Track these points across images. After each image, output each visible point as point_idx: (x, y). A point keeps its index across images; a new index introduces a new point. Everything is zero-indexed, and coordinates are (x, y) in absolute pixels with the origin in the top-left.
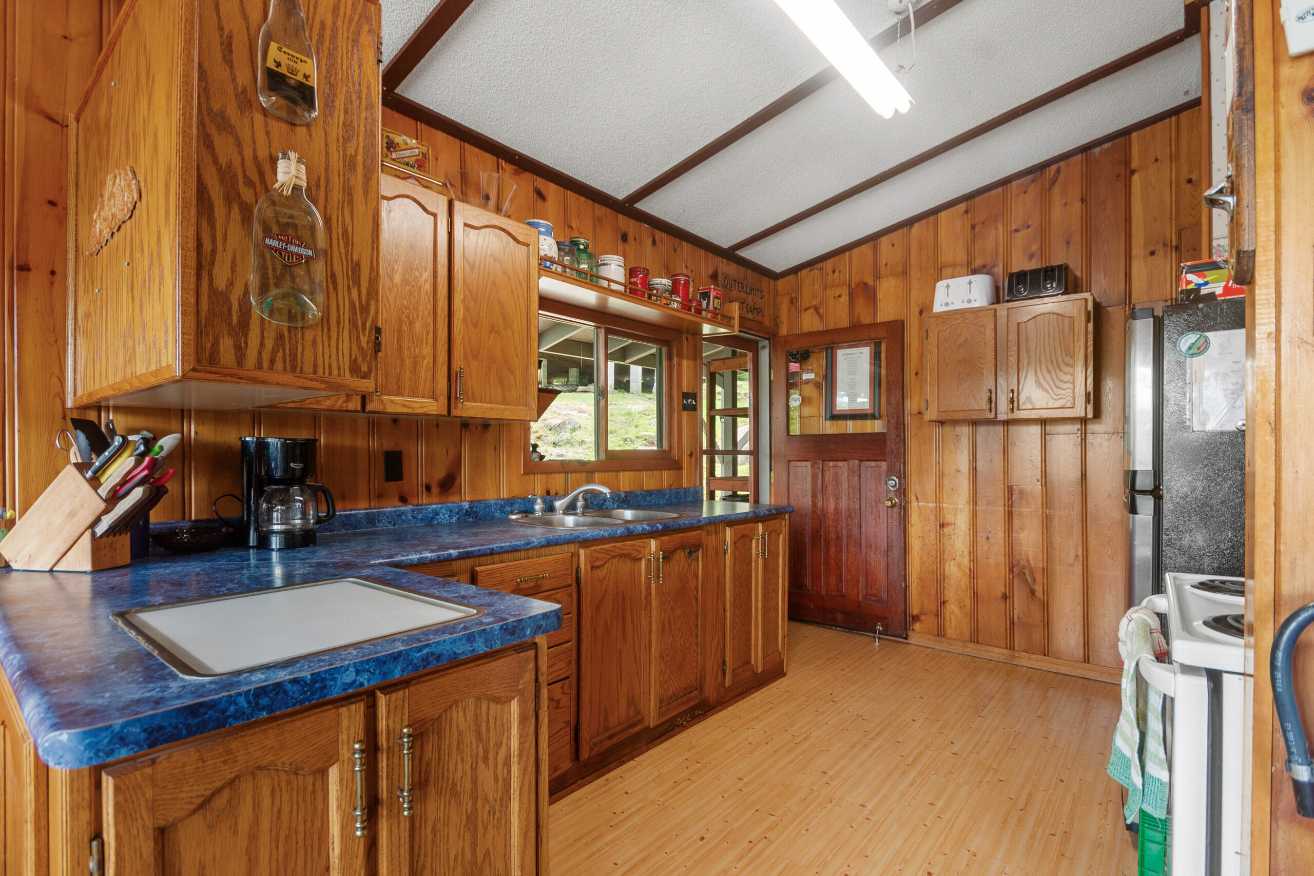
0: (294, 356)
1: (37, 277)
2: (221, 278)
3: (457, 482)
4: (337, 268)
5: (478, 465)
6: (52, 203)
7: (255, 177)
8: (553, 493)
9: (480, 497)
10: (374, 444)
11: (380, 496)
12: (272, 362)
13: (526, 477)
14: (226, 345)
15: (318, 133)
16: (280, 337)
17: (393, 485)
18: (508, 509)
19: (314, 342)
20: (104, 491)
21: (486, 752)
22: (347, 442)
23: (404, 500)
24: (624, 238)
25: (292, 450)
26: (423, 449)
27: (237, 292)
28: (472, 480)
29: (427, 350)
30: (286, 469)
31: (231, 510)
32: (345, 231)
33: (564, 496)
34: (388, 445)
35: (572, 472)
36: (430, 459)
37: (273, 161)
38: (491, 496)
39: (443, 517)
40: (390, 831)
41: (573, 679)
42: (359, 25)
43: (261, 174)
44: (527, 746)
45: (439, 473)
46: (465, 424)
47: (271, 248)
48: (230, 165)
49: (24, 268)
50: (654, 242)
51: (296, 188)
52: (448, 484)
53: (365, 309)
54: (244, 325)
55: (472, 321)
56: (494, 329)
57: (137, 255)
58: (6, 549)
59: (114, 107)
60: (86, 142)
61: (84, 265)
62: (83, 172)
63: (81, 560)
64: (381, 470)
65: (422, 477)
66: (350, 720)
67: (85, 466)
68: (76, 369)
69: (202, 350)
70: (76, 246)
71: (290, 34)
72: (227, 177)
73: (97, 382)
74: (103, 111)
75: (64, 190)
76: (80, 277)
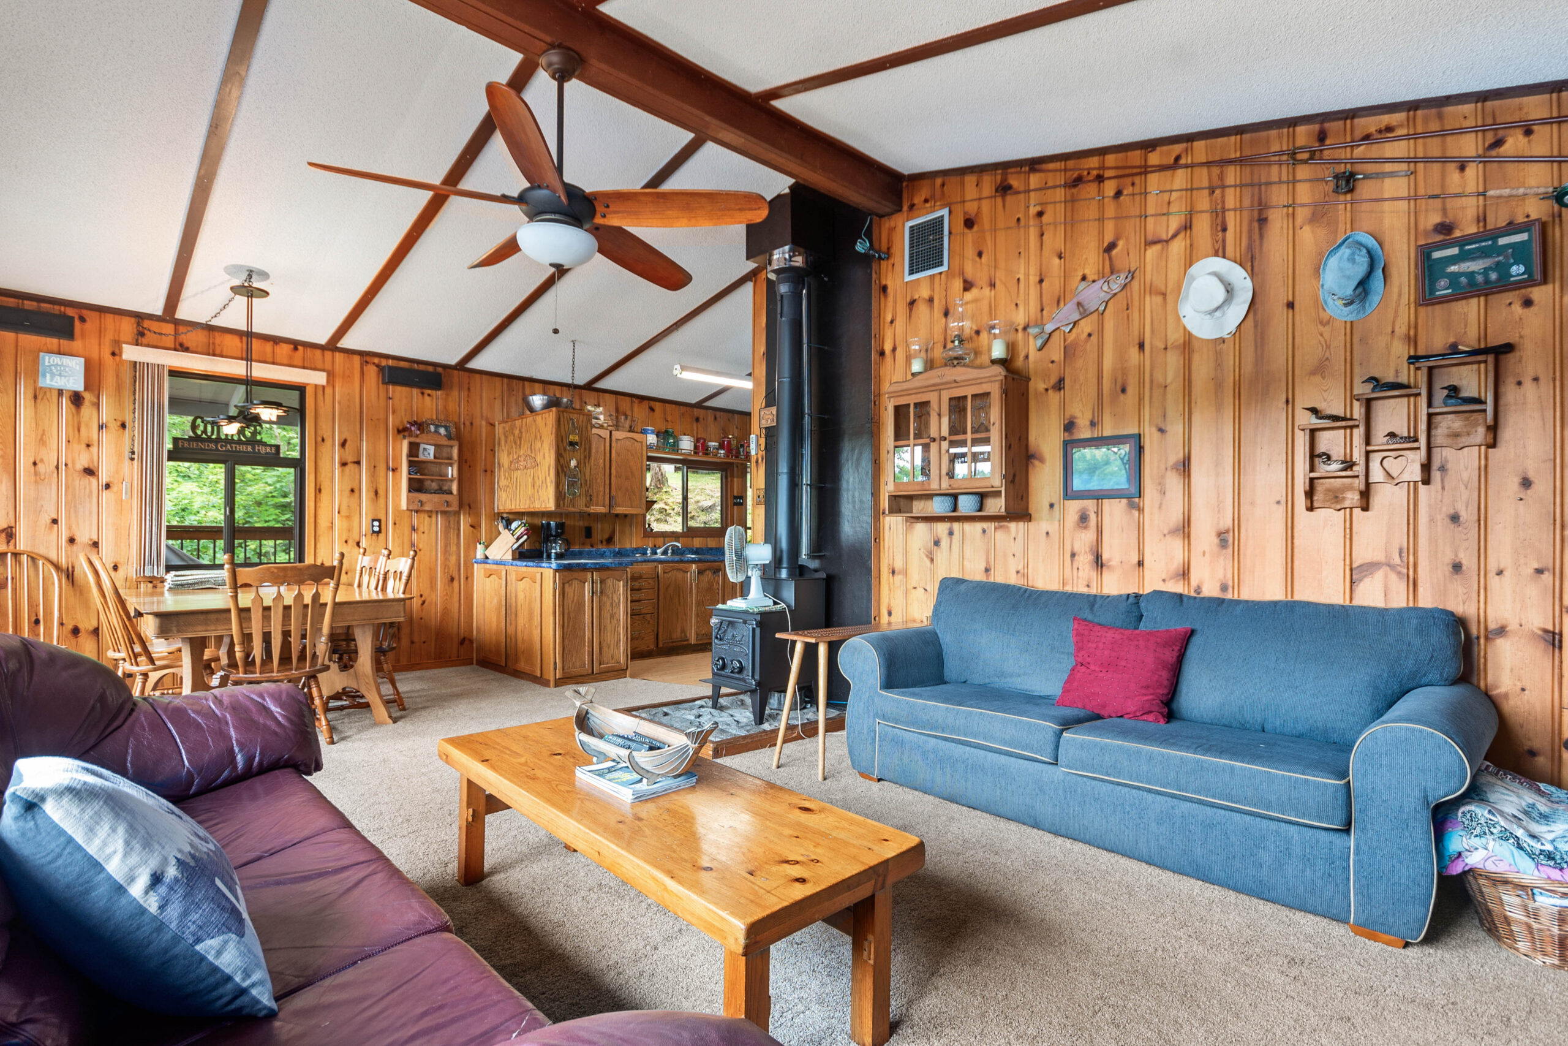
0: (574, 504)
1: (489, 473)
2: (561, 488)
3: (614, 539)
4: (582, 482)
5: (622, 532)
6: (492, 450)
7: (566, 465)
8: (656, 546)
9: (623, 546)
10: (581, 523)
11: (584, 544)
12: (569, 506)
13: (644, 539)
14: (562, 503)
15: (579, 452)
16: (571, 500)
17: (588, 540)
18: (635, 552)
19: (578, 501)
20: (516, 537)
21: (615, 591)
22: (572, 523)
23: (592, 546)
24: (697, 420)
25: (558, 526)
26: (599, 526)
27: (564, 491)
28: (620, 540)
29: (602, 489)
30: (556, 531)
31: (537, 546)
32: (584, 473)
33: (662, 548)
34: (586, 524)
35: (668, 537)
36: (602, 530)
37: (570, 461)
38: (628, 546)
39: (608, 554)
40: (596, 599)
41: (656, 614)
43: (568, 464)
45: (606, 536)
46: (617, 515)
47: (570, 480)
48: (562, 464)
49: (486, 471)
50: (715, 418)
51: (575, 466)
52: (610, 540)
53: (588, 491)
54: (565, 498)
55: (619, 476)
56: (627, 478)
57: (536, 479)
58: (488, 553)
59: (524, 434)
60: (505, 434)
61: (505, 471)
62: (503, 442)
63: (509, 556)
64: (583, 533)
65: (600, 538)
66: (589, 575)
67: (510, 530)
68: (498, 500)
69: (557, 505)
70: (499, 464)
71: (574, 433)
72: (562, 467)
73: (513, 507)
74: (517, 432)
75: (494, 446)
76: (502, 473)
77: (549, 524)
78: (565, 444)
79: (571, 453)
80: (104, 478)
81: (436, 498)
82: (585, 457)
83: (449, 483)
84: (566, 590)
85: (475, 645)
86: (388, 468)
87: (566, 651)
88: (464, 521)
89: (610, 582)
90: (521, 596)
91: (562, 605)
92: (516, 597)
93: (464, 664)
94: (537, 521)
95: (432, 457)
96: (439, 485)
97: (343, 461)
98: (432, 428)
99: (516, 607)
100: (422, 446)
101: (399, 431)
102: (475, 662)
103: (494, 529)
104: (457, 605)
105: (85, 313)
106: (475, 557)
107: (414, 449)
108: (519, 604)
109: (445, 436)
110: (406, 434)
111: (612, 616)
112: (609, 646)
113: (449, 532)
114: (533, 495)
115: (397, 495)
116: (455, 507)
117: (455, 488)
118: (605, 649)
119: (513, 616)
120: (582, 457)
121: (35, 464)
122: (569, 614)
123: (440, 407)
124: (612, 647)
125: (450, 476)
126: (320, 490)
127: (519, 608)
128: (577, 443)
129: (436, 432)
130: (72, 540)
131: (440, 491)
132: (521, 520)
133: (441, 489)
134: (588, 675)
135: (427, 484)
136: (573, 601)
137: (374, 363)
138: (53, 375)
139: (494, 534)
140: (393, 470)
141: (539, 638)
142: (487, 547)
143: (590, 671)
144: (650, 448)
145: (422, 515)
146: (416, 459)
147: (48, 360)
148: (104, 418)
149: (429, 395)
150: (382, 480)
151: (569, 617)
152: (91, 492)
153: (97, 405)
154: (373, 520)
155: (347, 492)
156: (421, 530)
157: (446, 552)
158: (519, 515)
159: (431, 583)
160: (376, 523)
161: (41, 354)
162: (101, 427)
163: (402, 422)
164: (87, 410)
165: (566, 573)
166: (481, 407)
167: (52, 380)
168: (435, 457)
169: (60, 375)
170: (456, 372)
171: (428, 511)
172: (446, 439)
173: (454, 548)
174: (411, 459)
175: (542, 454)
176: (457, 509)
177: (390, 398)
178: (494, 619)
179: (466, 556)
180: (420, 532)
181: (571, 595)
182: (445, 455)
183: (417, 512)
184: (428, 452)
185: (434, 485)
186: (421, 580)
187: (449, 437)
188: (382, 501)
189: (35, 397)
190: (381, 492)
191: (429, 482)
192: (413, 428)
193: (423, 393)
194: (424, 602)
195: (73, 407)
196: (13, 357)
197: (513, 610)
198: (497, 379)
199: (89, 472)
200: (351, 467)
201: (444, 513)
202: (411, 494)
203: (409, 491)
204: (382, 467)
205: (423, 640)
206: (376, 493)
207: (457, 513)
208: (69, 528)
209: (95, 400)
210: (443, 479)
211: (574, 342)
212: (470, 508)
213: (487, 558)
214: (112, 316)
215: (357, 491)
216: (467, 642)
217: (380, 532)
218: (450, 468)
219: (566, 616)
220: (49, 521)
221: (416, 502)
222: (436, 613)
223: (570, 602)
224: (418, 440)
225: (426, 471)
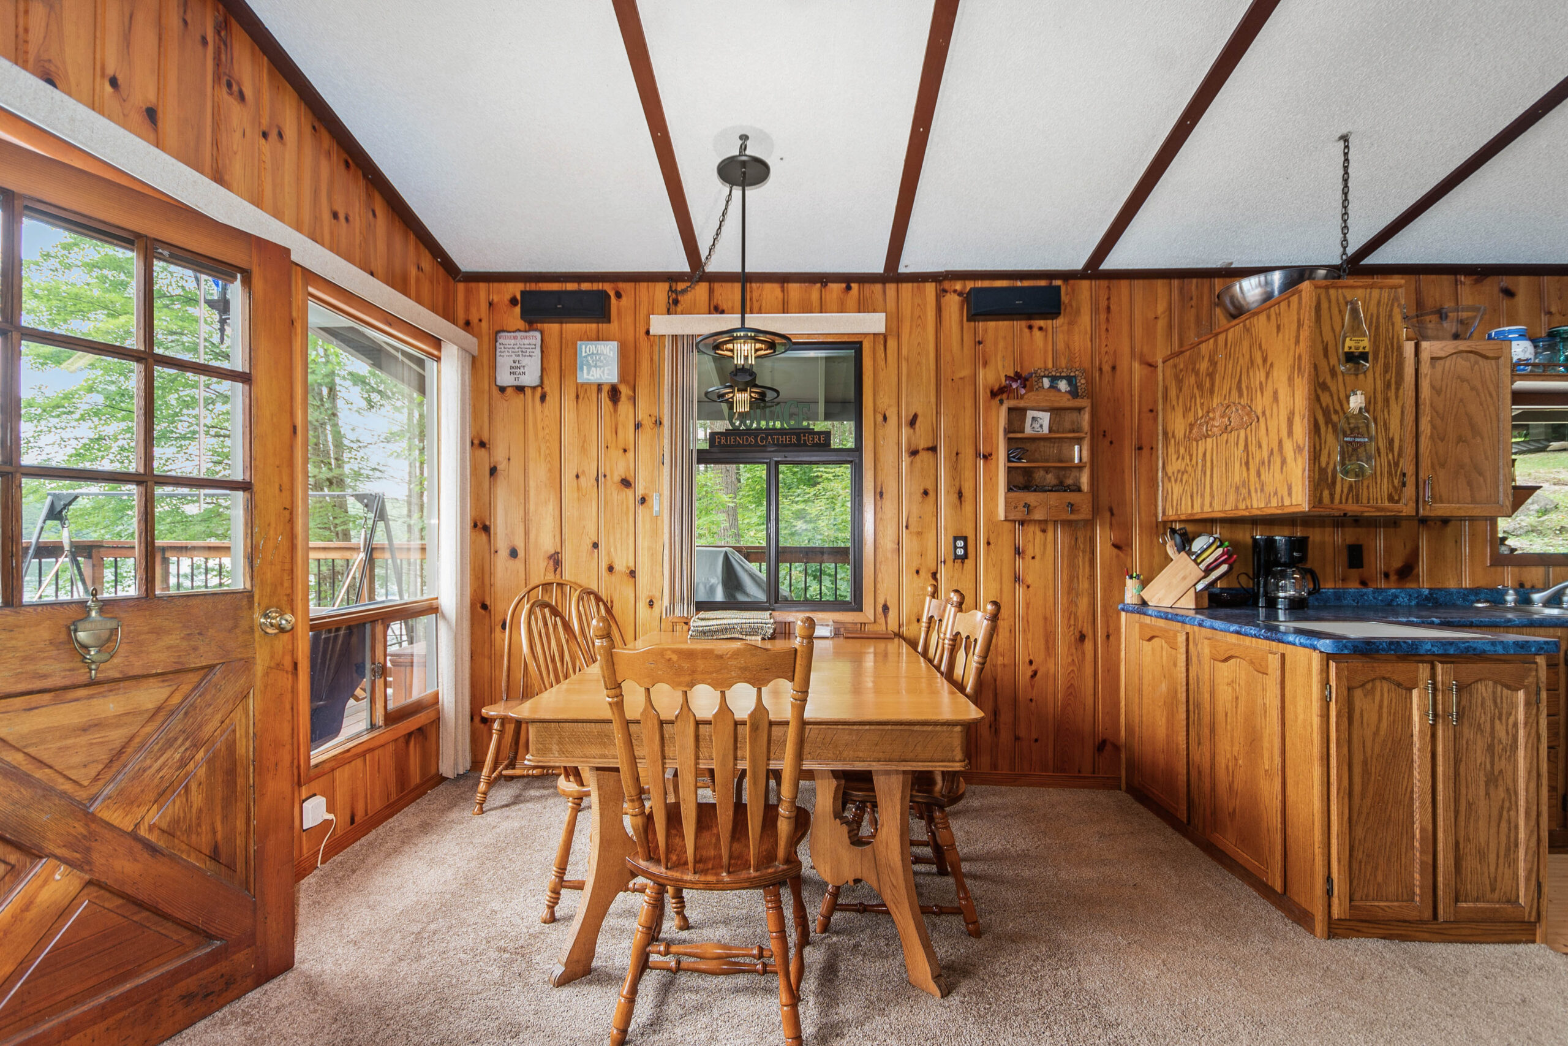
0: (1357, 495)
1: (1146, 451)
2: (1324, 460)
3: (1415, 572)
4: (1381, 445)
5: (1437, 557)
6: (1151, 411)
7: (1338, 407)
8: (1528, 585)
9: (1440, 586)
10: (1342, 536)
11: (1344, 579)
12: (1347, 500)
13: (1493, 569)
14: (1326, 493)
15: (1370, 374)
16: (1351, 487)
17: (1354, 572)
18: (1473, 598)
19: (1368, 487)
20: (1203, 566)
21: (1501, 714)
22: (1318, 538)
23: (1364, 583)
26: (1380, 543)
27: (1331, 466)
28: (1430, 570)
30: (1290, 556)
31: (1245, 582)
32: (1385, 423)
33: (1544, 590)
34: (1353, 540)
35: (1554, 565)
36: (1388, 550)
37: (1348, 398)
38: (1452, 584)
39: (1403, 599)
40: (1444, 731)
42: (1392, 305)
43: (1342, 405)
44: (1531, 720)
45: (1397, 564)
46: (1429, 519)
47: (1347, 442)
48: (1327, 406)
49: (1140, 448)
51: (1361, 409)
52: (1407, 571)
53: (1397, 464)
54: (1334, 483)
55: (1439, 436)
56: (1460, 440)
57: (1253, 448)
58: (1146, 594)
59: (1220, 367)
60: (1176, 377)
61: (1177, 444)
62: (1173, 393)
63: (1189, 602)
64: (1344, 558)
65: (1381, 566)
66: (1423, 671)
67: (1190, 553)
68: (1165, 499)
69: (1316, 498)
70: (1165, 433)
71: (1356, 329)
72: (1326, 413)
73: (1197, 509)
74: (1203, 366)
75: (1156, 402)
76: (1171, 449)
77: (1270, 542)
78: (1333, 361)
79: (1350, 379)
80: (640, 490)
81: (1053, 498)
82: (1388, 386)
83: (1075, 473)
84: (1358, 704)
85: (1123, 756)
86: (977, 454)
87: (1359, 855)
88: (1102, 538)
89: (1484, 690)
90: (1224, 694)
91: (1348, 741)
92: (1212, 693)
93: (1104, 787)
94: (1244, 536)
95: (1046, 430)
96: (1058, 477)
97: (913, 448)
98: (1046, 382)
99: (1213, 714)
100: (1030, 414)
101: (994, 394)
102: (1123, 786)
103: (1156, 551)
104: (1091, 683)
105: (621, 286)
106: (1122, 601)
107: (1017, 415)
108: (1220, 709)
109: (1069, 392)
110: (1005, 396)
111: (1492, 780)
112: (1482, 855)
113: (1076, 557)
114: (1245, 483)
115: (992, 498)
116: (1085, 513)
117: (1085, 480)
118: (1470, 863)
119: (1207, 731)
120: (1380, 384)
121: (577, 476)
122: (1365, 763)
123: (1061, 346)
124: (1492, 857)
125: (1076, 461)
126: (881, 494)
127: (1220, 717)
128: (1364, 356)
129: (1053, 387)
130: (611, 569)
131: (1061, 487)
132: (1211, 534)
133: (1061, 483)
134: (1422, 922)
135: (1039, 475)
136: (1376, 734)
137: (955, 291)
138: (589, 367)
139: (1157, 560)
140: (985, 457)
141: (1278, 804)
142: (1144, 584)
143: (1428, 914)
144: (1517, 369)
145: (1031, 529)
146: (1019, 435)
147: (586, 349)
148: (641, 415)
149: (1041, 329)
150: (968, 474)
151: (1366, 772)
152: (628, 508)
153: (633, 399)
154: (956, 539)
155: (918, 496)
156: (1030, 552)
157: (1071, 590)
158: (1206, 524)
159: (1047, 642)
160: (960, 543)
161: (579, 343)
162: (638, 426)
163: (998, 379)
164: (624, 406)
165: (1357, 663)
166: (1131, 337)
167: (588, 373)
168: (1050, 431)
169: (596, 366)
170: (1085, 284)
171: (1040, 521)
172: (1069, 397)
173: (1084, 585)
174: (1012, 435)
175: (1269, 393)
176: (1089, 517)
177: (980, 343)
178: (1161, 722)
179: (1106, 598)
180: (1028, 557)
181: (1371, 717)
182: (1067, 425)
183: (1022, 523)
184: (1039, 422)
185: (1050, 479)
186: (1030, 636)
187: (1074, 393)
188: (968, 507)
189: (577, 397)
190: (968, 493)
191: (1042, 473)
192: (1014, 386)
193: (1030, 327)
194: (1035, 673)
195: (610, 404)
196: (558, 352)
197: (1206, 719)
198: (1160, 283)
199: (626, 483)
200: (924, 456)
201: (1067, 524)
202: (1012, 494)
203: (1009, 489)
204: (968, 452)
205: (1034, 736)
206: (960, 495)
207: (1090, 524)
208: (609, 553)
209: (631, 393)
210: (1067, 467)
211: (1345, 138)
212: (1112, 514)
213: (1144, 603)
214: (645, 284)
215: (932, 494)
216: (1108, 747)
217: (965, 556)
218: (1076, 448)
219: (1357, 770)
220: (590, 546)
221: (1020, 507)
222: (1055, 694)
223: (1369, 733)
224: (1021, 404)
225: (1037, 455)
